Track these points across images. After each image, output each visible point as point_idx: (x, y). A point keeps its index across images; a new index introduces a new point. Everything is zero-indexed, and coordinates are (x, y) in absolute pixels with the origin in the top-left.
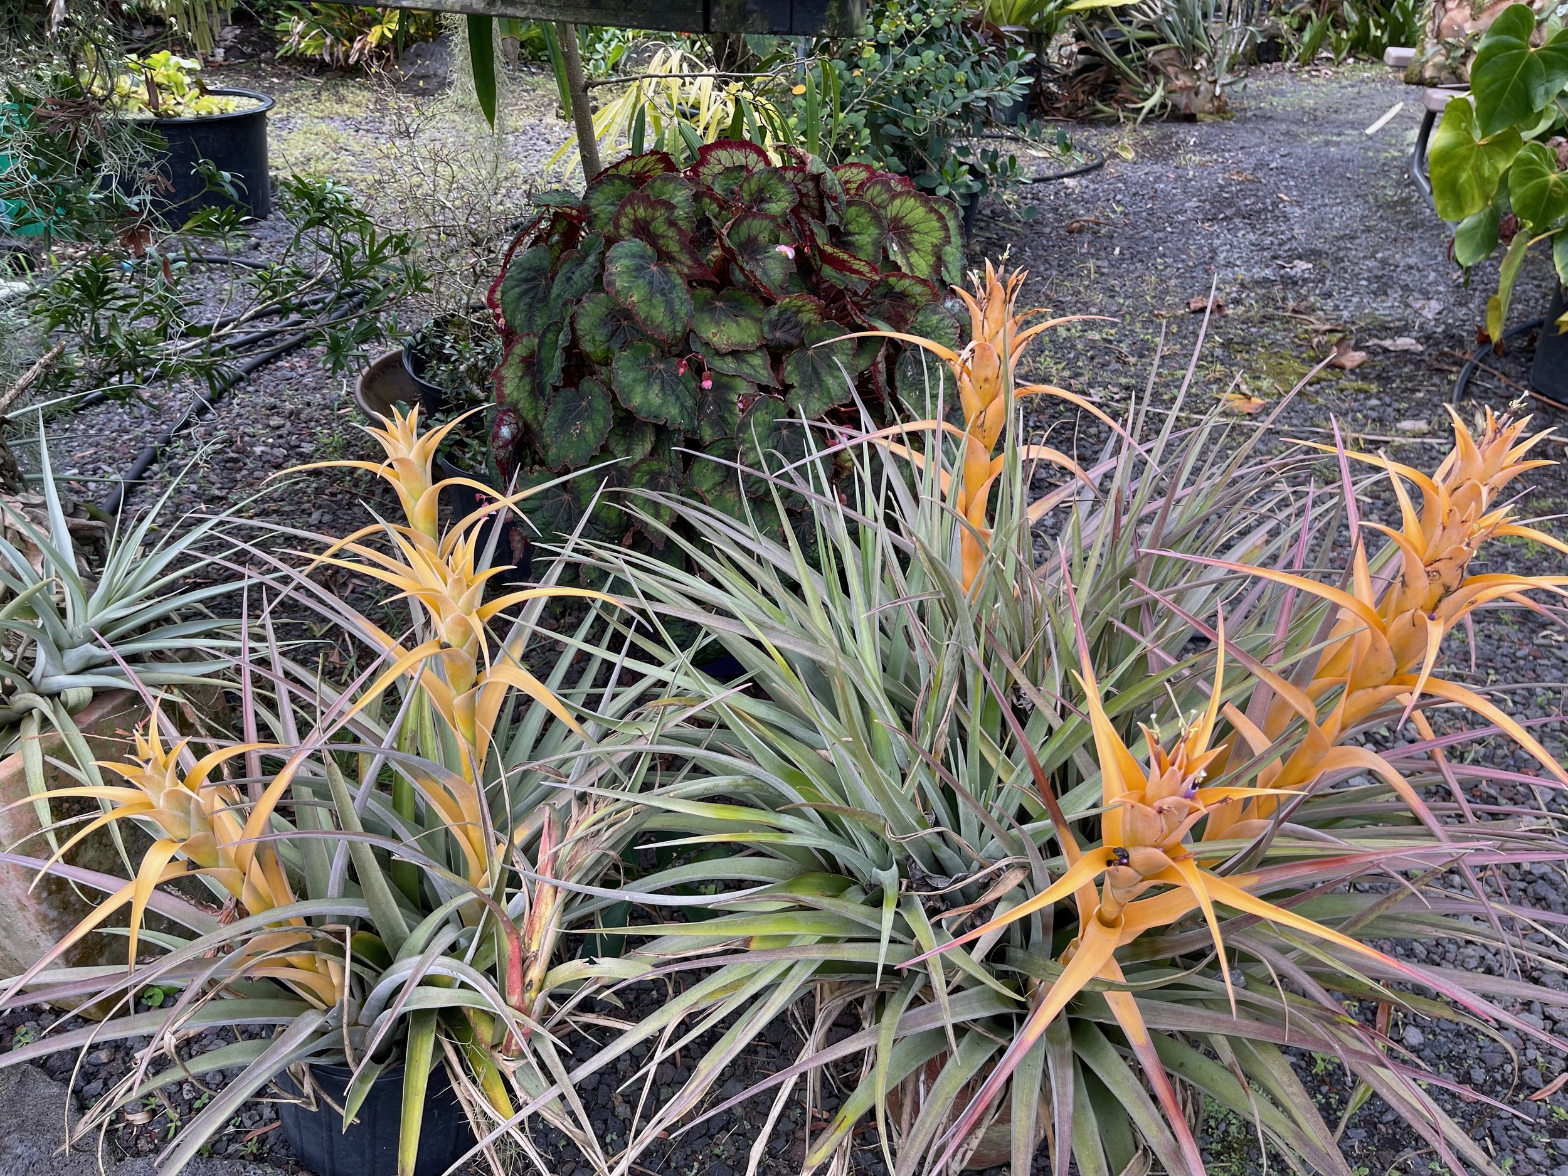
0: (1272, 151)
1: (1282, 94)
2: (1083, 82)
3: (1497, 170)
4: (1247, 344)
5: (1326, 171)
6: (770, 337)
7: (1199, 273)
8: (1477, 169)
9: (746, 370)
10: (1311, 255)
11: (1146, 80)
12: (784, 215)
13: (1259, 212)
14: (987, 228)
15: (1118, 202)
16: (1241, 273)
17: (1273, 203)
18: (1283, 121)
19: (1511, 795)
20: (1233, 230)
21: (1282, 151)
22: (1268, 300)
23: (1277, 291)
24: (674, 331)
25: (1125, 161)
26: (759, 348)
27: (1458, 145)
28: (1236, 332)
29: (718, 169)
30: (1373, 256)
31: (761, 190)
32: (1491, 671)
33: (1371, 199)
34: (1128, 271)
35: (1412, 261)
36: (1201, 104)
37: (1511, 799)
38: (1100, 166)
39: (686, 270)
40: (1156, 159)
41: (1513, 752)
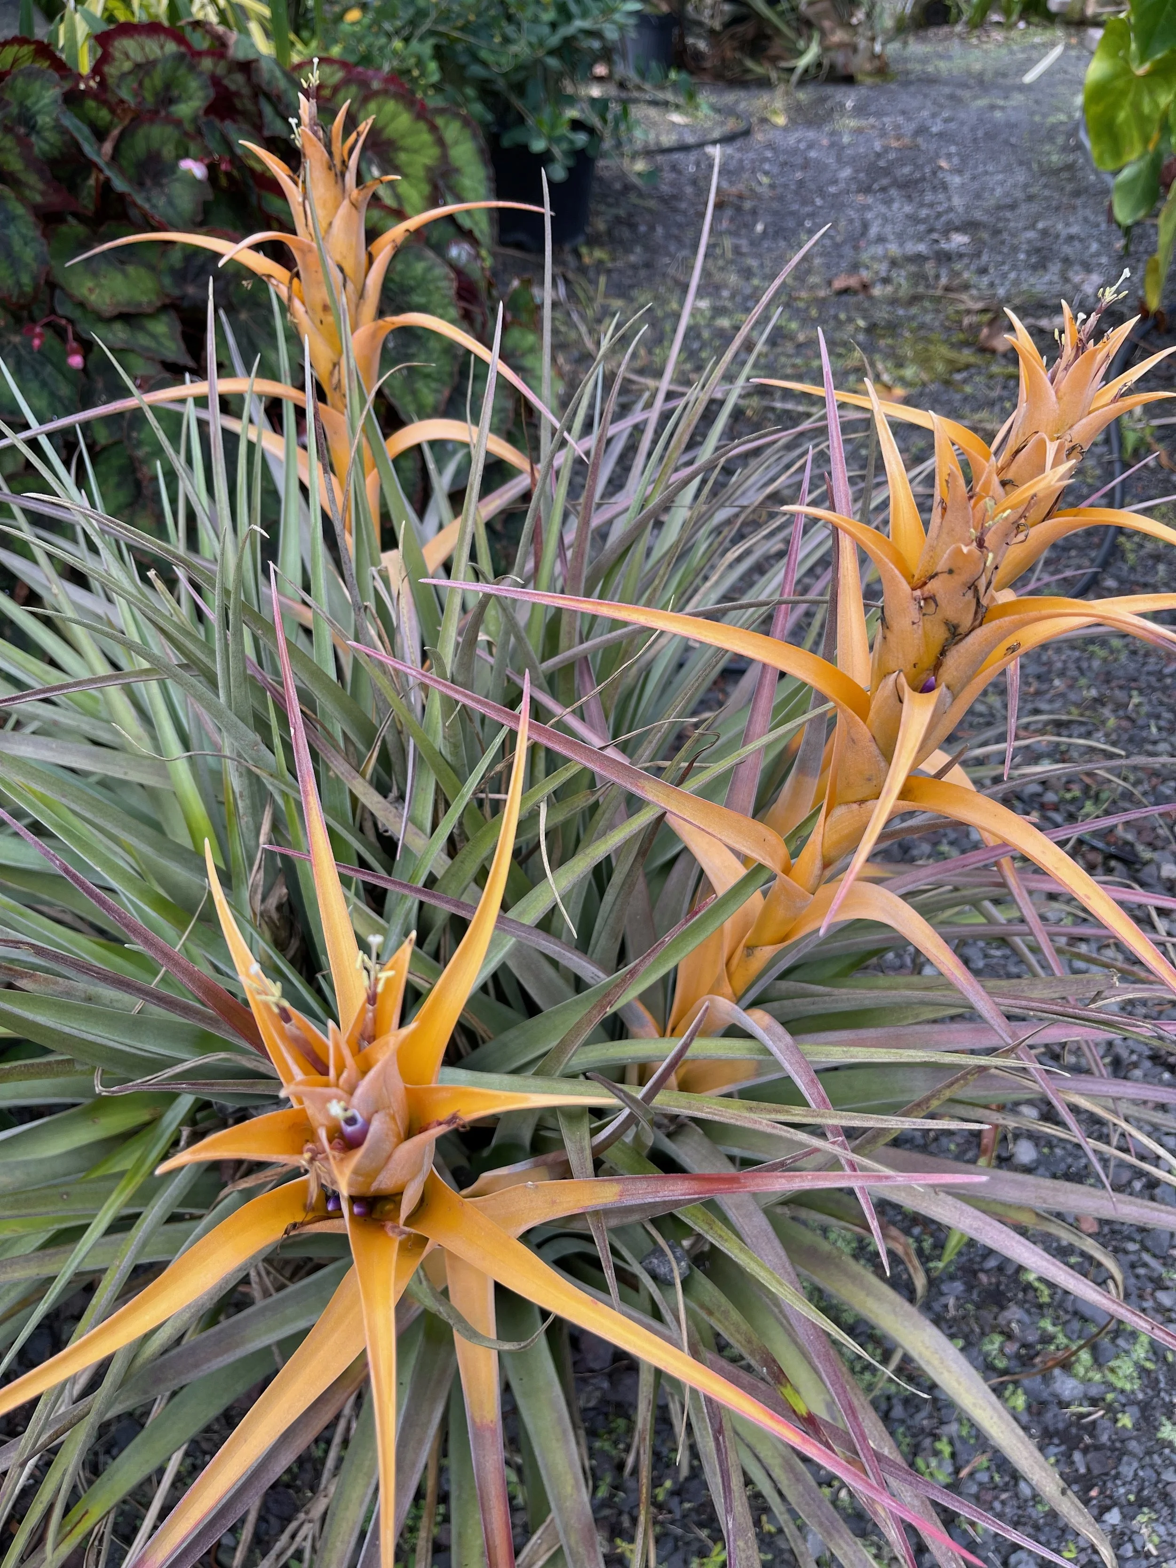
0: (934, 116)
1: (950, 58)
2: (732, 37)
3: (1157, 105)
4: (893, 328)
5: (990, 136)
6: (176, 292)
7: (847, 250)
8: (1136, 107)
9: (143, 340)
10: (969, 226)
11: (800, 35)
12: (195, 119)
13: (917, 182)
14: (617, 204)
15: (766, 173)
16: (893, 249)
17: (934, 173)
18: (946, 83)
19: (1149, 839)
20: (888, 202)
21: (946, 114)
22: (919, 277)
23: (929, 267)
24: (18, 283)
25: (775, 126)
26: (164, 308)
27: (1114, 76)
28: (882, 314)
29: (127, 66)
30: (1033, 226)
31: (168, 87)
32: (1135, 693)
33: (1035, 166)
34: (770, 250)
35: (1074, 230)
36: (860, 64)
37: (1150, 844)
38: (746, 133)
39: (38, 199)
40: (810, 123)
41: (1154, 788)
